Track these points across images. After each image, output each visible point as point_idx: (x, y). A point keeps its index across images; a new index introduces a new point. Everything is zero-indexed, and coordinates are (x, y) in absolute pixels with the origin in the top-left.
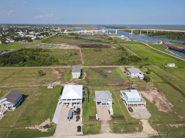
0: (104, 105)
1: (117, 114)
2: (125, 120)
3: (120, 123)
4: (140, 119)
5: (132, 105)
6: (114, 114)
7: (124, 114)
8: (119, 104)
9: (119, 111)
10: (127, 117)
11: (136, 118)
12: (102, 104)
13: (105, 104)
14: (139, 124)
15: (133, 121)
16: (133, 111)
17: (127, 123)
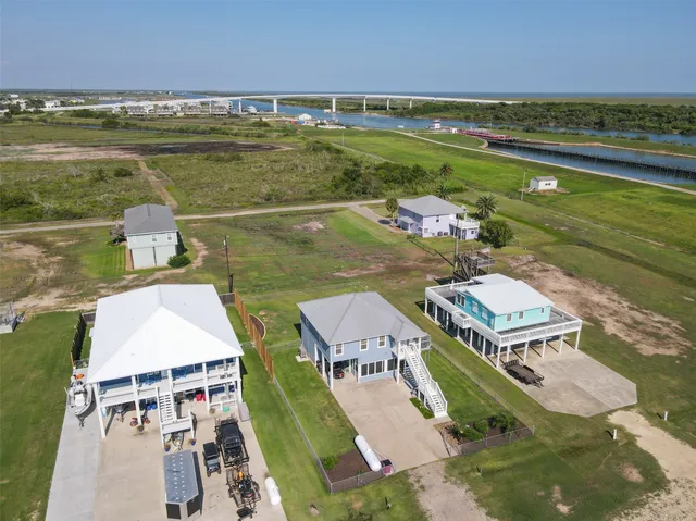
0: (372, 372)
1: (469, 409)
3: (517, 459)
4: (604, 416)
6: (457, 414)
7: (505, 405)
11: (581, 414)
12: (364, 373)
13: (379, 370)
14: (616, 442)
15: (577, 432)
16: (540, 379)
17: (554, 451)
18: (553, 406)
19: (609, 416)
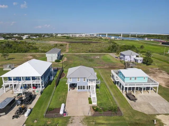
0: (81, 89)
1: (105, 104)
2: (121, 115)
3: (112, 122)
4: (155, 115)
5: (133, 88)
6: (100, 104)
7: (118, 105)
9: (110, 99)
10: (125, 111)
11: (146, 113)
12: (79, 89)
13: (84, 89)
14: (155, 124)
15: (140, 118)
17: (127, 122)
18: (136, 108)
19: (157, 116)
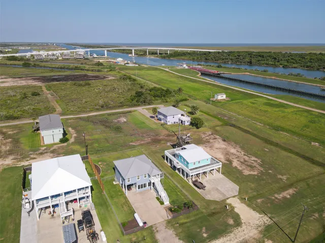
0: (142, 187)
1: (178, 200)
6: (172, 202)
7: (191, 198)
8: (171, 178)
11: (217, 200)
12: (139, 188)
13: (145, 186)
14: (228, 210)
16: (205, 187)
18: (209, 197)
19: (227, 200)
